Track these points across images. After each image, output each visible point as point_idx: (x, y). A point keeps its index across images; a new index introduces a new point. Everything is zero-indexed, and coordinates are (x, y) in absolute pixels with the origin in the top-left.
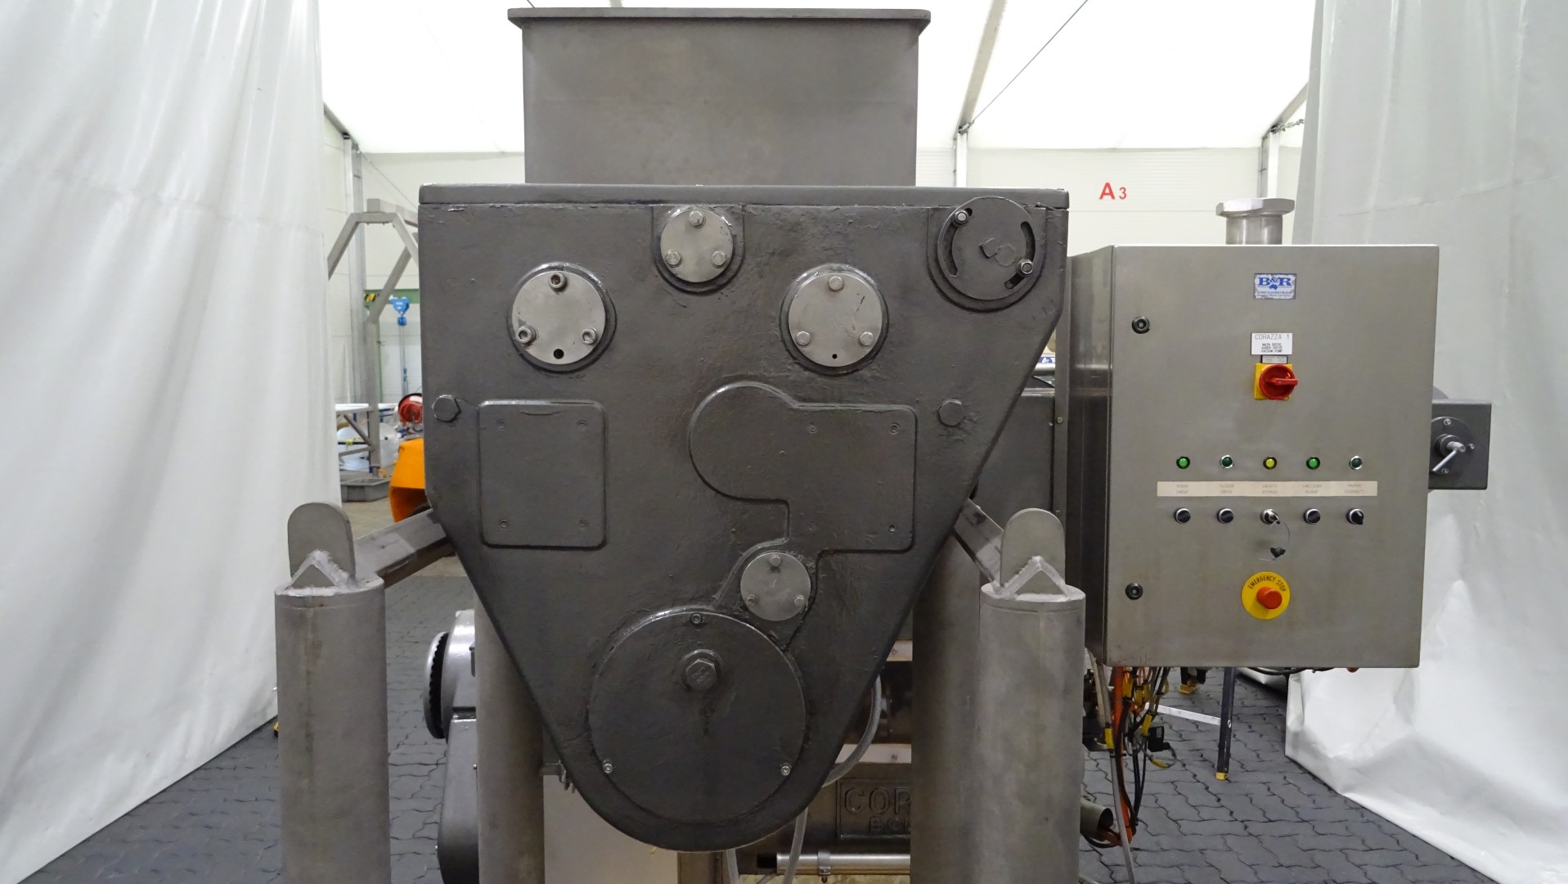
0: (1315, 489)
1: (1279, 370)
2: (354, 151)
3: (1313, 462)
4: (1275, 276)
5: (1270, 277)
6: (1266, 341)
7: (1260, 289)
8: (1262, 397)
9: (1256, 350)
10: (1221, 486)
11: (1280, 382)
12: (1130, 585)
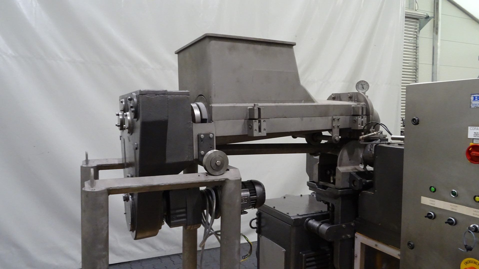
6: (476, 131)
7: (474, 102)
10: (451, 205)
11: (474, 154)
12: (409, 242)
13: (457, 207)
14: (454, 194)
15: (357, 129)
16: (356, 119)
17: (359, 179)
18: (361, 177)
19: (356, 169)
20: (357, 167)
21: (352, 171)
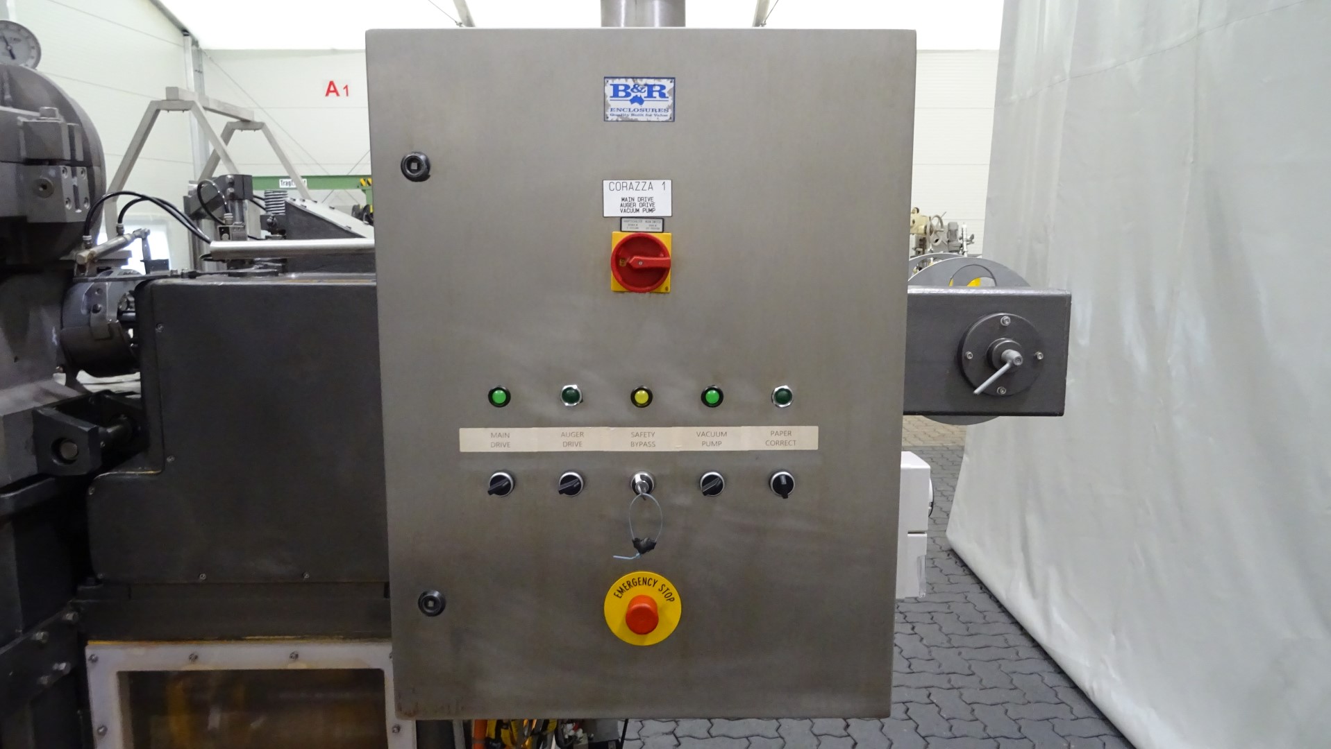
0: (715, 439)
1: (640, 243)
2: (194, 48)
3: (712, 396)
4: (639, 81)
5: (630, 83)
6: (627, 194)
7: (614, 104)
8: (621, 288)
9: (612, 208)
10: (563, 435)
11: (641, 263)
12: (425, 594)
13: (582, 434)
14: (570, 397)
15: (63, 221)
16: (50, 177)
17: (87, 429)
18: (94, 423)
19: (48, 393)
20: (46, 384)
21: (38, 405)
